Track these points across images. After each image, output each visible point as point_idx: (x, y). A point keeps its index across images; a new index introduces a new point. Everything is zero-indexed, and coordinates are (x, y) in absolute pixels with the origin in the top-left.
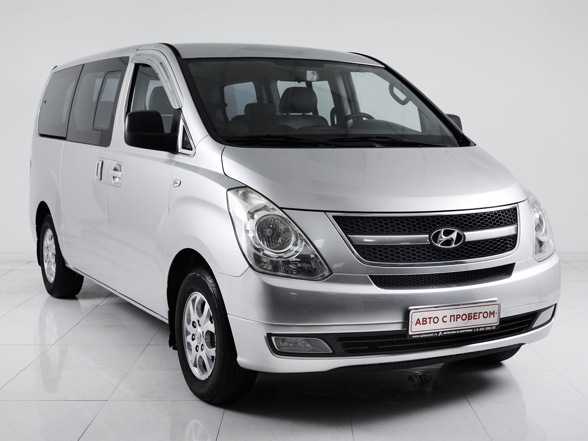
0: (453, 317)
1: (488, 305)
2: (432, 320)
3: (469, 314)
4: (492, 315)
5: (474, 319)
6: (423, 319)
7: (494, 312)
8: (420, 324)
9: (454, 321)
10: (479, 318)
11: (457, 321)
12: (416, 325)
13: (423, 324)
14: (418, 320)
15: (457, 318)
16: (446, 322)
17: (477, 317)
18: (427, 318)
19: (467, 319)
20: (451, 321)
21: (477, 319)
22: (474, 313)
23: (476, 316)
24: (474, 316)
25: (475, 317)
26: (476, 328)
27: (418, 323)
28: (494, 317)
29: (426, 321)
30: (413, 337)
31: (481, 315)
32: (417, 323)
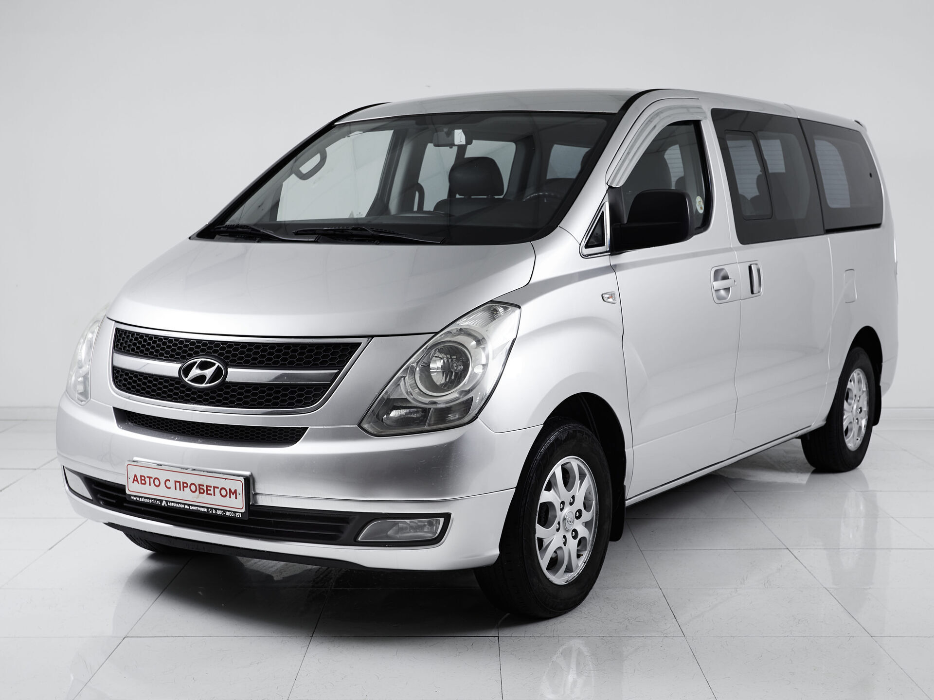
0: (178, 484)
1: (226, 479)
2: (152, 480)
3: (200, 485)
4: (233, 494)
5: (207, 494)
6: (141, 476)
7: (236, 491)
8: (138, 483)
9: (180, 490)
10: (214, 495)
11: (183, 490)
12: (133, 482)
13: (141, 483)
14: (135, 476)
15: (184, 487)
16: (169, 488)
17: (212, 492)
18: (146, 477)
19: (198, 491)
20: (176, 489)
21: (211, 494)
22: (207, 486)
23: (210, 490)
24: (207, 490)
25: (209, 492)
26: (212, 509)
27: (136, 481)
28: (236, 498)
29: (144, 480)
30: (132, 498)
31: (217, 491)
32: (134, 480)
